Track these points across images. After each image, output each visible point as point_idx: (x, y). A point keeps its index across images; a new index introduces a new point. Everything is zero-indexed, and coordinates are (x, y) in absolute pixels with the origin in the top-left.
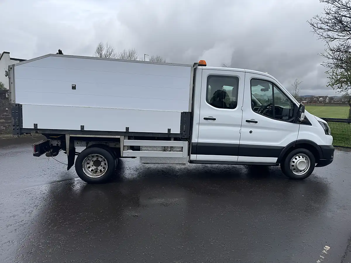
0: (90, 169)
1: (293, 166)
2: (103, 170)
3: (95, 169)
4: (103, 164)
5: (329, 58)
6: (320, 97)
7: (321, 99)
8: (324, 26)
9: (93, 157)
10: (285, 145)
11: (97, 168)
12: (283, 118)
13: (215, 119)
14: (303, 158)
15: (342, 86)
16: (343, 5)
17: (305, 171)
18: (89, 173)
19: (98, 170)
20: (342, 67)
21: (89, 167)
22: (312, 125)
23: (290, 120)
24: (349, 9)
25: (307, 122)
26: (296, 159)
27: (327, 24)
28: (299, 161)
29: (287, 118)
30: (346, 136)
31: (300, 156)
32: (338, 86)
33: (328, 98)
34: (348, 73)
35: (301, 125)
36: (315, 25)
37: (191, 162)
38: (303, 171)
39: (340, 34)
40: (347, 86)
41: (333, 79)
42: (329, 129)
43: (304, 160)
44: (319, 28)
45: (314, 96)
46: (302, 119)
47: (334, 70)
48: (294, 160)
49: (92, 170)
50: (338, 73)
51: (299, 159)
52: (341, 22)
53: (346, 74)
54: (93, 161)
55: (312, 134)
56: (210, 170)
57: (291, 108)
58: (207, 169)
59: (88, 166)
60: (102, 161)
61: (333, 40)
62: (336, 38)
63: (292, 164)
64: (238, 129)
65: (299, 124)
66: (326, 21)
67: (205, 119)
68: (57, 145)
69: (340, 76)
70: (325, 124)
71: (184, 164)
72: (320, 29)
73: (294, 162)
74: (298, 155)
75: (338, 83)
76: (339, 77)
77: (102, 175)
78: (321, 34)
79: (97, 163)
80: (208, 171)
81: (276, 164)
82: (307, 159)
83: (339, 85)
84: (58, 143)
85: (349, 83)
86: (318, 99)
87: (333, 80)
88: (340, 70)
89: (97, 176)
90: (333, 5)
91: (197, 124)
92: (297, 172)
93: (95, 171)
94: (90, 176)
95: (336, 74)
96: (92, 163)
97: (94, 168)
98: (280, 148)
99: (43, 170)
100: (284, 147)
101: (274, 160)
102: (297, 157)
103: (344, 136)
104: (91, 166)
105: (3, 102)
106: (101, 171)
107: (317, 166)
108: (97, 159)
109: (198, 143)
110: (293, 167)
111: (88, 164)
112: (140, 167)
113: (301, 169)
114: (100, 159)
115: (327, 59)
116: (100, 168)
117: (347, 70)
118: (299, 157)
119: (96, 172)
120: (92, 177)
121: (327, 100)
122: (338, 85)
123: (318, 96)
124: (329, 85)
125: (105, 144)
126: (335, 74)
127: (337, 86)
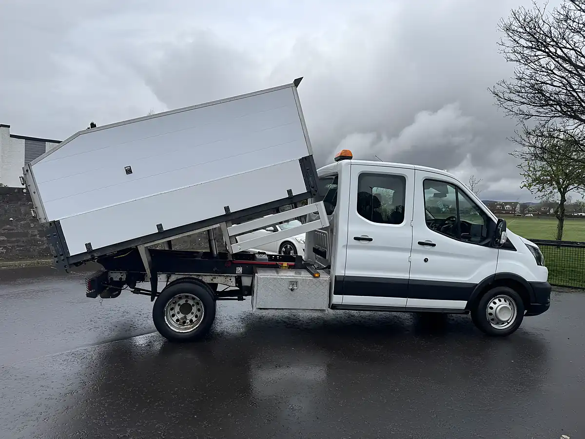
0: (175, 319)
1: (491, 314)
2: (194, 319)
3: (181, 318)
4: (194, 309)
5: (524, 145)
6: (506, 204)
7: (508, 206)
8: (513, 97)
9: (180, 298)
10: (477, 281)
11: (185, 317)
12: (472, 239)
13: (371, 240)
14: (505, 301)
15: (543, 188)
16: (541, 66)
17: (508, 323)
18: (174, 326)
19: (187, 320)
20: (542, 159)
21: (173, 316)
22: (516, 251)
23: (483, 243)
24: (550, 72)
25: (509, 246)
26: (495, 303)
27: (518, 94)
28: (500, 307)
29: (479, 239)
30: (558, 268)
31: (501, 299)
32: (537, 187)
33: (518, 206)
34: (552, 168)
35: (500, 251)
36: (501, 95)
37: (334, 307)
38: (507, 323)
39: (540, 110)
40: (551, 188)
41: (530, 176)
42: (542, 257)
43: (507, 304)
44: (506, 100)
45: (497, 202)
46: (503, 241)
47: (530, 162)
48: (492, 305)
49: (178, 320)
50: (536, 167)
51: (499, 304)
52: (540, 91)
53: (549, 169)
54: (179, 305)
55: (518, 264)
56: (360, 321)
57: (483, 224)
58: (354, 319)
59: (172, 313)
60: (193, 305)
61: (528, 118)
62: (533, 116)
63: (490, 311)
64: (407, 255)
65: (498, 248)
66: (516, 89)
67: (355, 238)
68: (121, 279)
69: (540, 172)
70: (535, 249)
71: (323, 310)
72: (508, 100)
73: (491, 308)
74: (498, 297)
75: (537, 184)
76: (538, 174)
77: (195, 328)
78: (510, 108)
79: (185, 309)
80: (356, 322)
81: (465, 311)
82: (511, 303)
83: (540, 186)
84: (122, 276)
85: (554, 183)
86: (503, 207)
87: (530, 178)
88: (539, 163)
89: (186, 329)
90: (526, 67)
91: (344, 246)
92: (497, 323)
93: (182, 321)
94: (176, 330)
95: (534, 168)
96: (177, 309)
97: (180, 316)
98: (472, 286)
99: (91, 321)
100: (477, 284)
101: (462, 304)
102: (497, 301)
103: (555, 268)
104: (176, 313)
105: (6, 208)
106: (191, 321)
107: (527, 315)
108: (187, 301)
109: (344, 277)
110: (492, 317)
111: (172, 309)
112: (246, 316)
113: (503, 318)
114: (191, 302)
115: (521, 146)
116: (190, 317)
117: (550, 164)
118: (500, 301)
119: (184, 322)
120: (178, 331)
121: (517, 208)
122: (538, 185)
123: (503, 202)
124: (524, 186)
125: (196, 277)
126: (531, 169)
127: (535, 187)
